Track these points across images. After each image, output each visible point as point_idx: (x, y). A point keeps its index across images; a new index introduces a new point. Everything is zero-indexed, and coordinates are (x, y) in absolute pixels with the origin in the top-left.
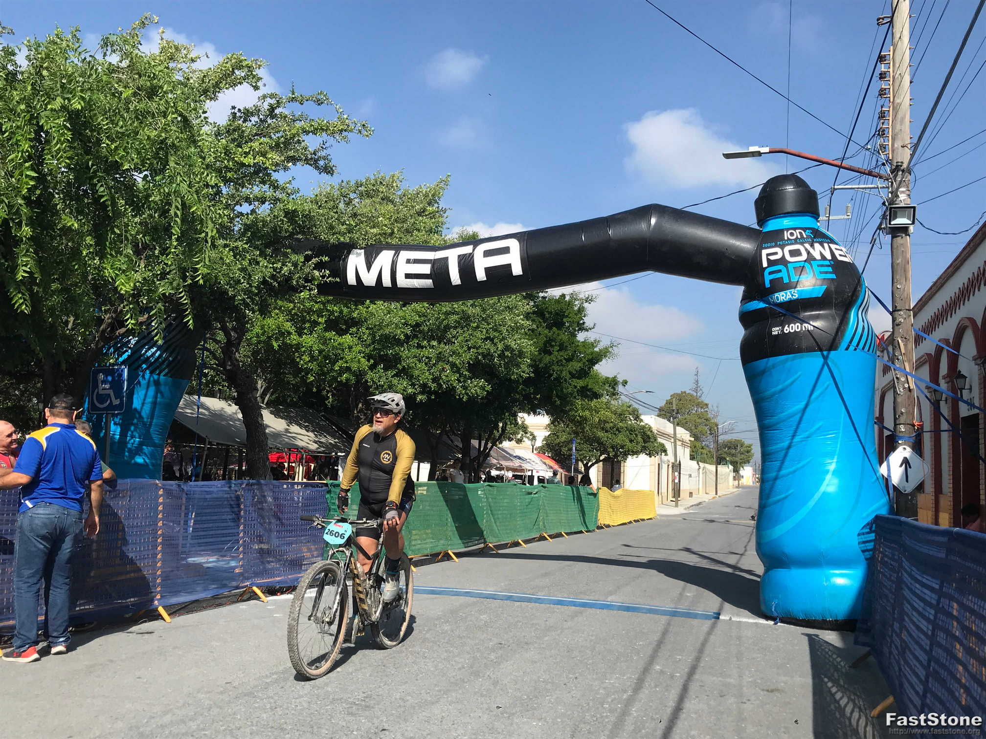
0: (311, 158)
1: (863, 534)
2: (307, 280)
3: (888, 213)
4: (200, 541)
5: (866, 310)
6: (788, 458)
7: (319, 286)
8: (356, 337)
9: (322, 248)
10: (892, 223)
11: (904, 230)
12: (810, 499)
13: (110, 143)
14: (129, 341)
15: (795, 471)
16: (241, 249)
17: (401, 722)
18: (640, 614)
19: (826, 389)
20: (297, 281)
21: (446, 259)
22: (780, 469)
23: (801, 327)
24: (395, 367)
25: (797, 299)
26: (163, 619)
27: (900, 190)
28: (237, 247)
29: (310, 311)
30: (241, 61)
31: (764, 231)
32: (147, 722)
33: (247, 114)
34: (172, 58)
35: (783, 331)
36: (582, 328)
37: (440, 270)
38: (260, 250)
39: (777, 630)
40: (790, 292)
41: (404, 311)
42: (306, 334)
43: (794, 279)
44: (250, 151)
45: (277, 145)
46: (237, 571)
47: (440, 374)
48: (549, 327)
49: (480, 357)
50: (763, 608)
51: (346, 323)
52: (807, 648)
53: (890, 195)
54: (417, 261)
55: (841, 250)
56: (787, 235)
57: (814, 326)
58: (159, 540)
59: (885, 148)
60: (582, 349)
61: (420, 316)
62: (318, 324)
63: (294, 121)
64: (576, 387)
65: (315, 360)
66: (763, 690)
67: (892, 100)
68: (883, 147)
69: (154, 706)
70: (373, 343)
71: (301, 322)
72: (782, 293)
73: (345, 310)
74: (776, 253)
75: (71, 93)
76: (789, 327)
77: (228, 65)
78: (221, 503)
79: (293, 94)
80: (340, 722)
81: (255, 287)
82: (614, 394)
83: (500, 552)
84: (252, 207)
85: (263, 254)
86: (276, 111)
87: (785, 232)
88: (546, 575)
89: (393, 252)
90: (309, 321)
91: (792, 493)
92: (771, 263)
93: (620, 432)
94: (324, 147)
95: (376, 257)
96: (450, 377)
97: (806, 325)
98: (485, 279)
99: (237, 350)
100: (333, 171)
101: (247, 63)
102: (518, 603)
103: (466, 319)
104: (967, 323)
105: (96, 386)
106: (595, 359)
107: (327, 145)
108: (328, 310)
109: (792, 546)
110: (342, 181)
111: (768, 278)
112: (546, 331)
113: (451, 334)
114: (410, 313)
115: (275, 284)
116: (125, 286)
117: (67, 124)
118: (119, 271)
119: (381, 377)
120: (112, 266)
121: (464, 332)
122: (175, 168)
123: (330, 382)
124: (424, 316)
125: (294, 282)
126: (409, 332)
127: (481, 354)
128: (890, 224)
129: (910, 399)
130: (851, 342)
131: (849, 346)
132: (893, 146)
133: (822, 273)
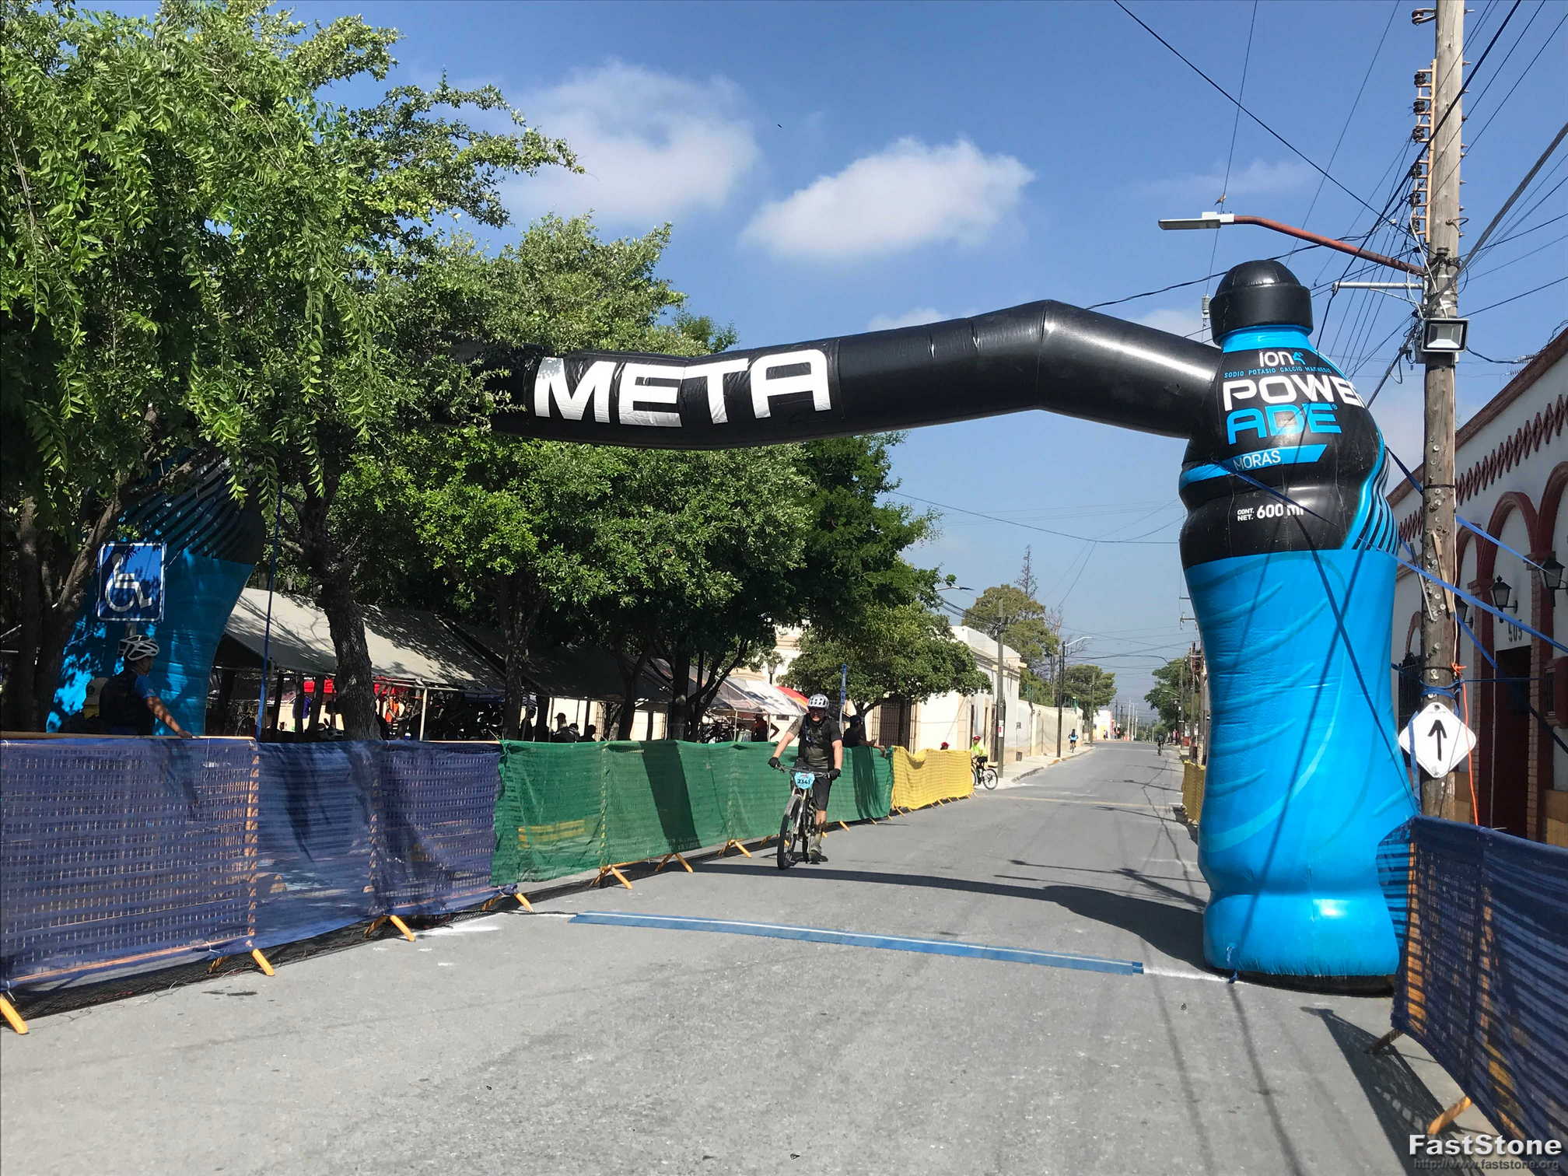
0: (467, 198)
2: (473, 408)
3: (1422, 329)
5: (1384, 483)
6: (1260, 719)
7: (494, 418)
10: (1429, 345)
11: (1446, 357)
15: (1267, 741)
18: (1019, 964)
19: (1318, 613)
21: (703, 381)
23: (1285, 510)
24: (584, 547)
25: (1279, 465)
26: (259, 968)
27: (1446, 292)
29: (438, 449)
30: (362, 32)
31: (1225, 351)
35: (1254, 515)
36: (880, 485)
37: (692, 398)
39: (1238, 992)
40: (1269, 453)
41: (598, 454)
42: (431, 489)
43: (1275, 431)
44: (387, 189)
47: (660, 563)
48: (830, 484)
49: (725, 535)
50: (1211, 956)
51: (500, 471)
53: (1426, 301)
55: (1349, 387)
56: (1263, 359)
57: (1305, 510)
59: (1419, 224)
60: (882, 522)
61: (625, 463)
64: (871, 585)
65: (447, 531)
67: (1433, 147)
68: (1417, 223)
70: (547, 507)
71: (423, 466)
72: (1255, 454)
73: (500, 449)
74: (1246, 389)
76: (1264, 509)
77: (339, 38)
79: (444, 89)
81: (390, 418)
86: (413, 118)
87: (1261, 354)
89: (613, 365)
90: (436, 465)
91: (1262, 775)
92: (1238, 404)
93: (917, 654)
95: (584, 372)
96: (675, 567)
97: (1294, 507)
98: (769, 415)
100: (504, 219)
101: (372, 35)
103: (702, 470)
104: (1515, 501)
106: (902, 540)
107: (495, 176)
108: (470, 449)
111: (1232, 429)
112: (826, 492)
113: (676, 494)
114: (609, 458)
115: (427, 415)
116: (228, 431)
117: (144, 156)
118: (217, 405)
119: (560, 564)
120: (204, 397)
121: (699, 491)
122: (312, 240)
123: (473, 571)
124: (633, 463)
125: (453, 410)
126: (608, 491)
127: (728, 530)
128: (1425, 348)
129: (1448, 627)
130: (1362, 535)
131: (1358, 541)
132: (1432, 221)
133: (1319, 423)
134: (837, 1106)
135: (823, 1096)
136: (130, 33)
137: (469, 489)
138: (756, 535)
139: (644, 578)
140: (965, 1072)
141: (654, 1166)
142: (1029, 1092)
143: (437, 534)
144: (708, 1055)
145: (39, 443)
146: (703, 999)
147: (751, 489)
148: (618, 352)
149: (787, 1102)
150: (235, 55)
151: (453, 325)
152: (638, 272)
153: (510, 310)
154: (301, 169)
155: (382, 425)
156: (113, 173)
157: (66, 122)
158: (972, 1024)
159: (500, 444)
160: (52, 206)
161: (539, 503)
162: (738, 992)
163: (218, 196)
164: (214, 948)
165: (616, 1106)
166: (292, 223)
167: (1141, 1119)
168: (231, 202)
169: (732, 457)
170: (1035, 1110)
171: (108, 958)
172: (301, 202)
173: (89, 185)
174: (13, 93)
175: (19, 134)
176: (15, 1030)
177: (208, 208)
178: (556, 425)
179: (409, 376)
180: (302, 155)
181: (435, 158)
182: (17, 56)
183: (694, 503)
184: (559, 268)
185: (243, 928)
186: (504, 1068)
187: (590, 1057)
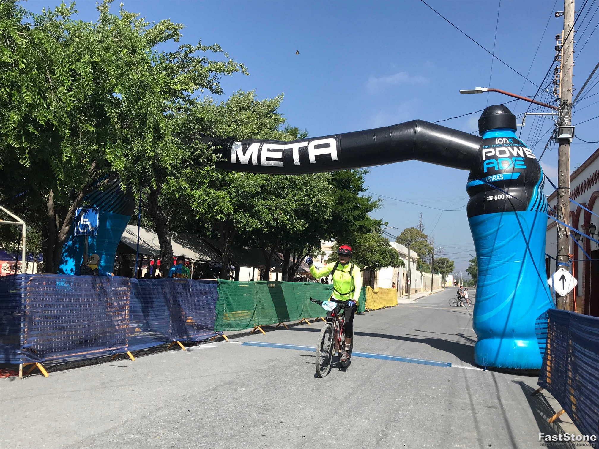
0: (208, 84)
1: (540, 319)
2: (208, 160)
3: (557, 130)
5: (543, 187)
8: (226, 192)
11: (566, 141)
12: (507, 298)
15: (497, 281)
17: (290, 418)
18: (405, 363)
19: (518, 233)
20: (203, 161)
21: (291, 150)
23: (505, 197)
24: (250, 211)
25: (503, 180)
26: (129, 358)
27: (567, 116)
29: (198, 175)
30: (170, 25)
31: (484, 138)
32: (150, 414)
35: (494, 198)
36: (360, 189)
37: (287, 156)
39: (486, 374)
40: (499, 176)
41: (257, 177)
42: (196, 189)
43: (501, 168)
45: (194, 78)
47: (278, 216)
48: (341, 188)
49: (302, 207)
50: (476, 361)
51: (220, 183)
53: (559, 120)
54: (273, 150)
55: (529, 151)
56: (497, 141)
57: (512, 196)
59: (557, 91)
60: (361, 202)
61: (265, 180)
64: (356, 225)
65: (202, 205)
67: (562, 63)
68: (556, 91)
70: (237, 196)
71: (193, 182)
72: (494, 176)
74: (491, 152)
76: (497, 196)
77: (162, 28)
79: (200, 45)
82: (380, 231)
86: (188, 56)
87: (497, 139)
89: (259, 144)
90: (198, 181)
91: (496, 294)
92: (488, 158)
93: (377, 252)
95: (249, 147)
96: (283, 218)
97: (508, 195)
98: (315, 162)
100: (221, 92)
101: (174, 26)
103: (294, 183)
104: (598, 195)
105: (79, 219)
106: (368, 209)
108: (210, 175)
109: (495, 326)
111: (486, 167)
112: (340, 191)
113: (284, 192)
114: (260, 178)
115: (192, 162)
116: (120, 166)
117: (91, 70)
118: (116, 157)
119: (242, 217)
120: (112, 154)
122: (149, 99)
123: (210, 219)
124: (268, 180)
125: (201, 161)
126: (259, 190)
127: (302, 204)
128: (559, 137)
129: (567, 241)
130: (534, 206)
131: (532, 209)
132: (562, 90)
133: (518, 165)
134: (331, 407)
135: (326, 404)
136: (86, 28)
137: (209, 190)
138: (313, 206)
139: (272, 222)
140: (379, 397)
141: (263, 424)
142: (401, 405)
143: (198, 206)
144: (287, 389)
145: (54, 170)
146: (287, 371)
147: (311, 190)
148: (261, 140)
149: (313, 405)
150: (123, 34)
151: (202, 130)
152: (272, 111)
153: (222, 125)
154: (145, 74)
155: (176, 166)
156: (80, 76)
157: (64, 59)
158: (385, 382)
159: (220, 174)
160: (60, 88)
161: (234, 195)
162: (300, 369)
163: (116, 85)
164: (113, 350)
165: (252, 405)
166: (142, 93)
167: (442, 414)
168: (121, 86)
169: (304, 178)
170: (403, 410)
171: (77, 353)
172: (145, 85)
173: (71, 80)
174: (46, 49)
175: (48, 63)
176: (44, 376)
177: (113, 88)
178: (239, 166)
179: (186, 148)
180: (146, 70)
181: (195, 70)
182: (48, 36)
183: (290, 195)
184: (240, 109)
185: (124, 344)
186: (213, 392)
187: (244, 389)
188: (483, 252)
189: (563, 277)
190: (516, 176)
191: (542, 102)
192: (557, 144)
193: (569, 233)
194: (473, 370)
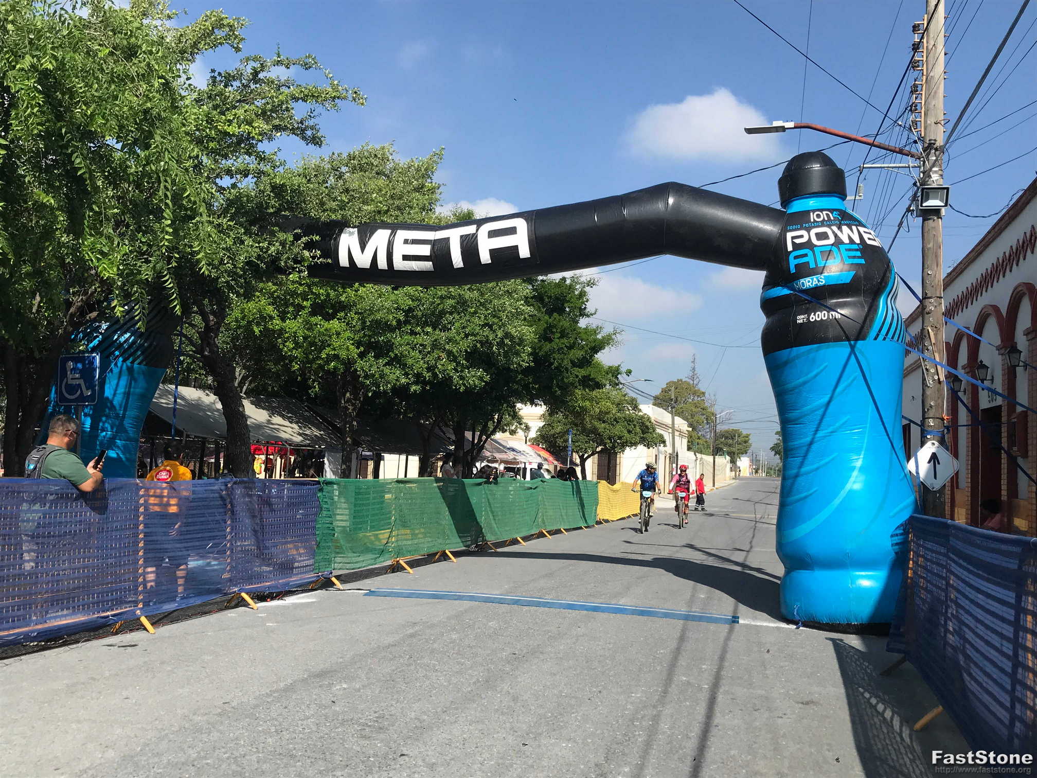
0: (298, 128)
1: (897, 535)
2: (296, 261)
3: (919, 194)
4: (186, 545)
5: (895, 297)
6: (811, 455)
7: (309, 268)
8: (344, 322)
9: (311, 226)
10: (924, 205)
11: (936, 212)
12: (835, 497)
13: (84, 107)
14: (100, 327)
15: (818, 468)
16: (225, 227)
17: (420, 745)
19: (853, 380)
20: (285, 262)
21: (447, 240)
22: (802, 464)
23: (828, 315)
24: (387, 355)
25: (824, 286)
26: (145, 629)
27: (935, 169)
28: (219, 225)
29: (294, 294)
30: (222, 19)
31: (789, 211)
32: (141, 750)
33: (228, 79)
34: (145, 15)
35: (808, 319)
36: (583, 313)
37: (440, 252)
38: (245, 228)
39: (800, 634)
40: (817, 278)
41: (397, 295)
42: (290, 319)
43: (821, 263)
44: (234, 119)
45: (264, 113)
46: (226, 576)
47: (436, 364)
48: (550, 313)
49: (479, 345)
50: (783, 611)
51: (333, 307)
52: (835, 655)
53: (922, 175)
54: (415, 242)
56: (813, 217)
57: (841, 314)
58: (141, 545)
60: (584, 337)
61: (413, 300)
62: (304, 308)
63: (279, 86)
64: (577, 376)
65: (300, 347)
66: (798, 703)
67: (925, 73)
68: (915, 123)
69: (147, 730)
70: (363, 329)
71: (284, 305)
72: (808, 279)
73: (332, 293)
74: (802, 236)
75: (40, 50)
76: (815, 315)
77: (207, 24)
78: (205, 503)
79: (279, 57)
80: (354, 747)
81: (240, 268)
82: (617, 385)
83: (499, 550)
84: (233, 180)
85: (248, 232)
86: (259, 77)
87: (811, 214)
88: (550, 575)
89: (389, 231)
90: (292, 304)
91: (815, 491)
92: (796, 247)
93: (617, 422)
94: (312, 115)
95: (371, 236)
96: (446, 366)
97: (833, 313)
98: (490, 262)
99: (217, 336)
100: (321, 142)
101: (228, 21)
102: (527, 608)
103: (463, 303)
104: (991, 311)
105: (64, 375)
106: (597, 347)
107: (315, 113)
108: (313, 293)
109: (815, 547)
110: (333, 154)
111: (793, 263)
112: (547, 317)
113: (446, 319)
114: (403, 297)
115: (264, 266)
117: (36, 85)
118: (101, 255)
119: (369, 365)
120: (91, 249)
121: (461, 317)
123: (317, 372)
125: (283, 263)
126: (401, 318)
127: (481, 342)
128: (922, 206)
129: (940, 391)
130: (880, 330)
131: (878, 335)
132: (925, 122)
133: (850, 257)
134: (505, 717)
135: (496, 711)
137: (313, 319)
138: (498, 345)
139: (425, 373)
140: (600, 692)
141: (363, 762)
142: (640, 706)
143: (293, 348)
144: (428, 682)
146: (435, 646)
147: (494, 316)
148: (394, 223)
149: (471, 715)
150: (111, 23)
154: (154, 97)
158: (614, 659)
162: (461, 640)
164: (113, 616)
165: (352, 719)
168: (103, 118)
169: (482, 294)
170: (642, 718)
172: (153, 118)
178: (354, 274)
183: (458, 325)
184: (354, 170)
185: (136, 603)
186: (284, 694)
187: (345, 686)
188: (793, 415)
189: (934, 458)
190: (847, 277)
191: (892, 144)
192: (921, 218)
193: (942, 378)
194: (778, 628)
